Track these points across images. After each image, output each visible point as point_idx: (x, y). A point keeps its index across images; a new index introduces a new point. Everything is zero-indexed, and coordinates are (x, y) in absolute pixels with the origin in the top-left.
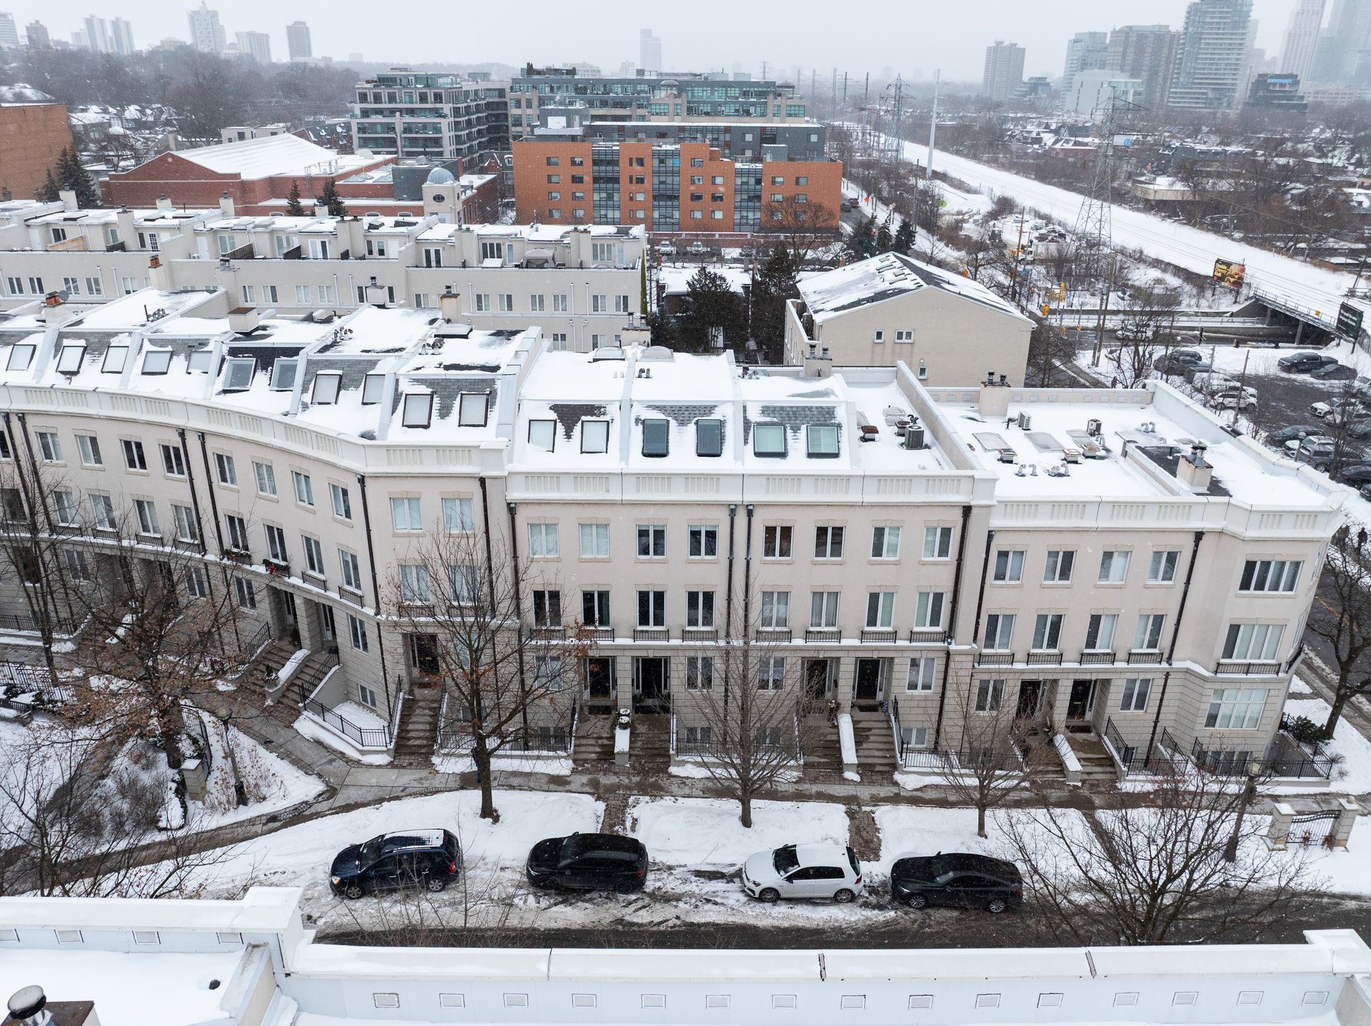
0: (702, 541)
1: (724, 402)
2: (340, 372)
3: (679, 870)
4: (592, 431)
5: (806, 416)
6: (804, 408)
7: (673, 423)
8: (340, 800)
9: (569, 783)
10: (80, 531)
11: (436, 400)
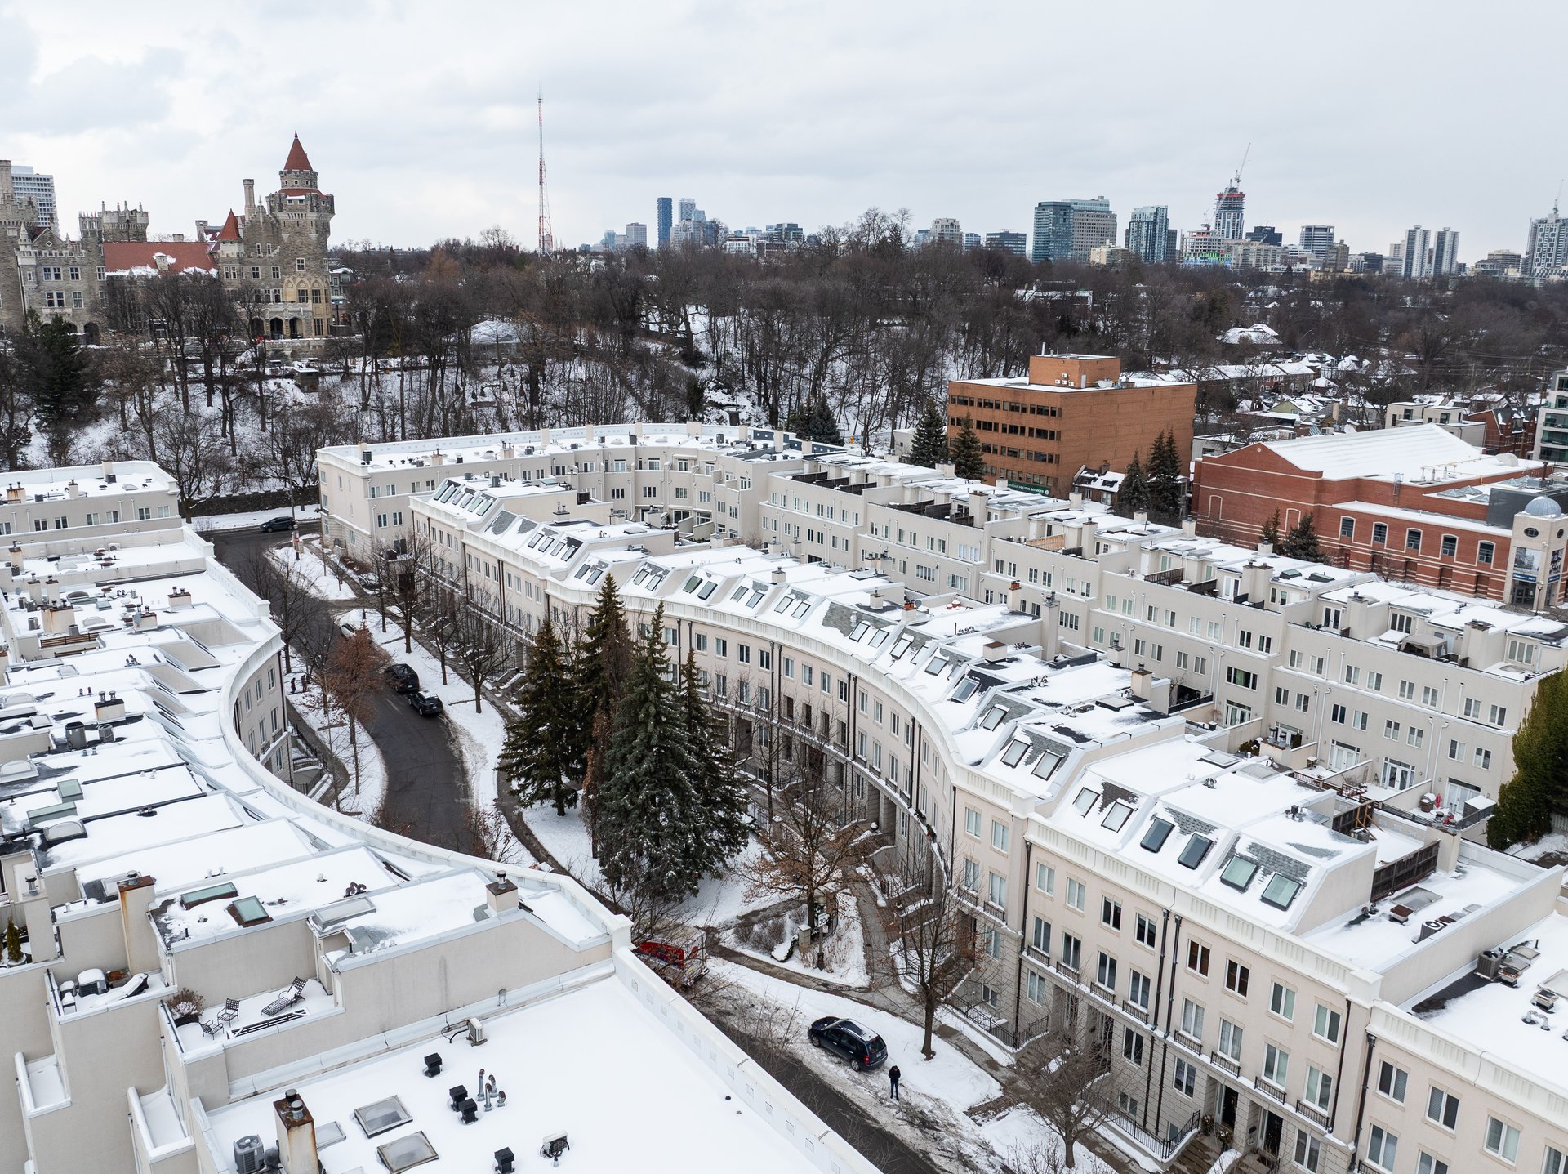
0: (1146, 933)
1: (1225, 827)
2: (1007, 709)
3: (997, 1158)
4: (1119, 811)
5: (1282, 865)
6: (1285, 858)
7: (1177, 829)
8: (866, 997)
9: (997, 1070)
10: (864, 763)
11: (1030, 750)
